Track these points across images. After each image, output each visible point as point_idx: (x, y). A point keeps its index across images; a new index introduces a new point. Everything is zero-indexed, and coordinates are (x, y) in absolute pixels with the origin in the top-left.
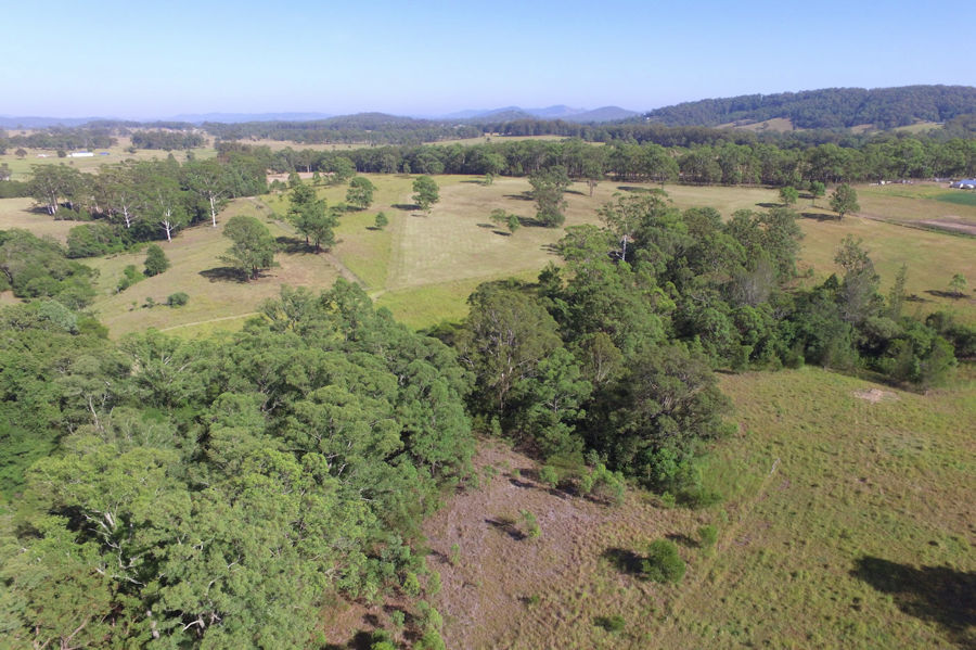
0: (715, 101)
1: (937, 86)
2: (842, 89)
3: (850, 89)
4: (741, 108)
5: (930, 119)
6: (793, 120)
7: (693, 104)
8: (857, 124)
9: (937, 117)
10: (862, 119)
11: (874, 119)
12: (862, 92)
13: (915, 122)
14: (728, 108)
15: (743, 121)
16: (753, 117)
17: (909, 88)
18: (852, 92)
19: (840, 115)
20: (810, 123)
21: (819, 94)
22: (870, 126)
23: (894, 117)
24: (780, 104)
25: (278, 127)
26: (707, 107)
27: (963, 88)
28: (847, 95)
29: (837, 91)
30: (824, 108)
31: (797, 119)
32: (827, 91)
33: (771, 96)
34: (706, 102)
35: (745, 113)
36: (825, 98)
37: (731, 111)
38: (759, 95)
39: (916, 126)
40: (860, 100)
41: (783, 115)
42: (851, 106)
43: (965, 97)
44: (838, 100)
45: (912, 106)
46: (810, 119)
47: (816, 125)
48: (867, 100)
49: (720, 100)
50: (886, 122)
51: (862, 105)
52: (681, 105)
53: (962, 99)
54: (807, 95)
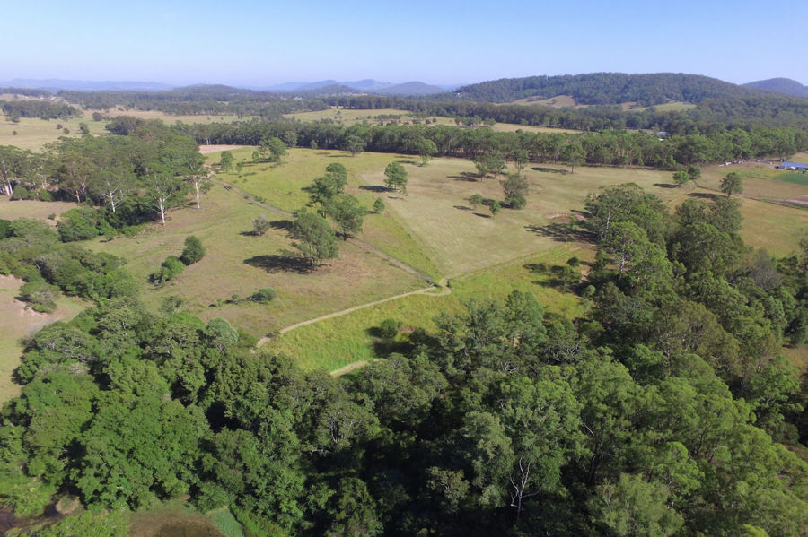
0: (511, 80)
1: (680, 74)
2: (610, 73)
3: (616, 74)
4: (532, 86)
5: (677, 99)
6: (574, 97)
7: (493, 82)
8: (624, 102)
9: (682, 98)
10: (627, 98)
11: (637, 99)
12: (625, 76)
13: (667, 102)
14: (521, 86)
15: (535, 97)
16: (542, 94)
17: (659, 75)
18: (618, 76)
19: (610, 94)
20: (588, 100)
21: (593, 77)
22: (634, 103)
23: (652, 97)
24: (562, 84)
25: (135, 97)
26: (505, 85)
27: (697, 77)
28: (615, 79)
29: (606, 75)
30: (598, 88)
31: (578, 97)
32: (599, 74)
33: (555, 77)
34: (503, 80)
35: (535, 91)
36: (598, 80)
37: (524, 89)
38: (545, 76)
39: (667, 105)
40: (625, 83)
41: (566, 93)
42: (618, 87)
43: (700, 83)
44: (608, 82)
45: (664, 89)
46: (588, 97)
47: (594, 102)
48: (630, 83)
49: (514, 79)
50: (647, 100)
51: (626, 87)
52: (484, 83)
53: (698, 85)
54: (583, 78)
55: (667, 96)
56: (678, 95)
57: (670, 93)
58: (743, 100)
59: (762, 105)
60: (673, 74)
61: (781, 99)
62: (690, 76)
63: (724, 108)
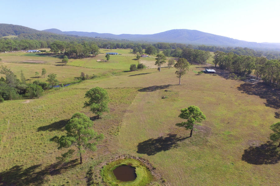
9: (15, 34)
13: (8, 35)
43: (21, 28)
45: (5, 30)
55: (8, 33)
56: (13, 33)
57: (8, 32)
58: (36, 34)
59: (43, 36)
60: (8, 24)
61: (48, 34)
62: (16, 25)
63: (29, 37)
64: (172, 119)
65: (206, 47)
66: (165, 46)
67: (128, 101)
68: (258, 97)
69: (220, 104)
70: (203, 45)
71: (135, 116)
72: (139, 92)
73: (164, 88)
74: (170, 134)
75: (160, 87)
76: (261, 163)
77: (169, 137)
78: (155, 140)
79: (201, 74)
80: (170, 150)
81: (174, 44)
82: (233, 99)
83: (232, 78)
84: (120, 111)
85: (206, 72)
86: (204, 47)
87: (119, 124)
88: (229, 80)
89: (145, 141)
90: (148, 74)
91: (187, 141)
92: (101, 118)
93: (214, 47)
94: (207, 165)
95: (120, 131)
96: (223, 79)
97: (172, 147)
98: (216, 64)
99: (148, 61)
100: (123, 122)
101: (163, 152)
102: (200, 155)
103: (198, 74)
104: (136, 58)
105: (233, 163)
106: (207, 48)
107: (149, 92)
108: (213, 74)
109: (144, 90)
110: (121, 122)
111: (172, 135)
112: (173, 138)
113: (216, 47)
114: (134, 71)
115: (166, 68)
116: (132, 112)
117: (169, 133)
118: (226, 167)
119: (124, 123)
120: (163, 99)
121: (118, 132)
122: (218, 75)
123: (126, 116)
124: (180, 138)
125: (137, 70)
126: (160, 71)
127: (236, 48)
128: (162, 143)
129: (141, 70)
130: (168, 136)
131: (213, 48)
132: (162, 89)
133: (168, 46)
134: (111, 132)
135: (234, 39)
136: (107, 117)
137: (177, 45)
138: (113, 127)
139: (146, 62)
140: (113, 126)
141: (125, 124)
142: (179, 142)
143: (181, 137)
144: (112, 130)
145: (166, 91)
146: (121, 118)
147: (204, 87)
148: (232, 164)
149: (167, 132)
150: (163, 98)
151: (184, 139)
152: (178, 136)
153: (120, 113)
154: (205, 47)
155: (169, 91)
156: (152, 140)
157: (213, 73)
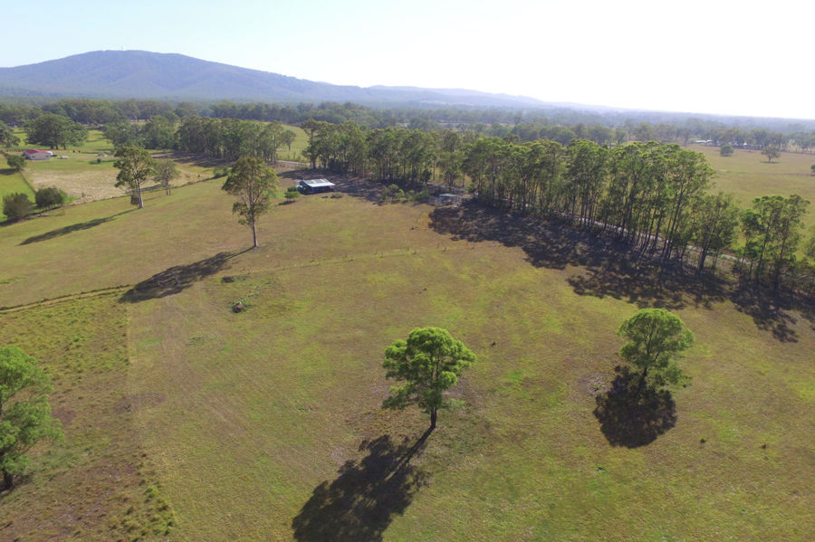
64: (329, 384)
65: (238, 109)
66: (97, 113)
67: (105, 354)
68: (497, 243)
69: (425, 289)
70: (224, 101)
71: (186, 412)
72: (129, 307)
73: (215, 272)
74: (364, 442)
75: (196, 270)
76: (653, 438)
77: (372, 455)
78: (336, 484)
79: (296, 199)
80: (415, 502)
81: (127, 103)
82: (447, 264)
83: (391, 199)
84: (105, 412)
85: (308, 191)
86: (230, 106)
87: (142, 470)
88: (388, 206)
89: (308, 506)
90: (103, 225)
91: (434, 447)
92: (26, 479)
93: (262, 108)
94: (552, 507)
95: (170, 505)
96: (370, 206)
97: (408, 487)
98: (313, 159)
99: (67, 174)
100: (156, 457)
101: (397, 522)
102: (508, 480)
103: (285, 199)
104: (8, 167)
105: (601, 466)
106: (242, 110)
107: (168, 297)
108: (330, 194)
109: (144, 291)
110: (145, 462)
111: (374, 442)
112: (386, 452)
113: (266, 106)
114: (26, 217)
115: (154, 194)
116: (160, 401)
117: (361, 438)
118: (595, 488)
119: (161, 462)
120: (240, 316)
121: (167, 514)
122: (345, 194)
123: (144, 424)
124: (409, 445)
125: (40, 215)
126: (141, 207)
127: (323, 107)
128: (370, 488)
129: (56, 212)
130: (367, 453)
131: (258, 108)
132: (210, 277)
133: (110, 112)
134: (133, 528)
135: (299, 80)
136: (53, 461)
137: (140, 108)
138: (126, 500)
139: (56, 177)
140: (119, 492)
141: (167, 462)
142: (414, 462)
143: (407, 439)
144: (129, 512)
145: (227, 280)
146: (127, 440)
147: (340, 242)
148: (600, 469)
149: (351, 438)
150: (237, 310)
151: (422, 441)
152: (397, 441)
153: (105, 418)
154: (234, 107)
155: (239, 278)
156: (327, 488)
157: (327, 189)
